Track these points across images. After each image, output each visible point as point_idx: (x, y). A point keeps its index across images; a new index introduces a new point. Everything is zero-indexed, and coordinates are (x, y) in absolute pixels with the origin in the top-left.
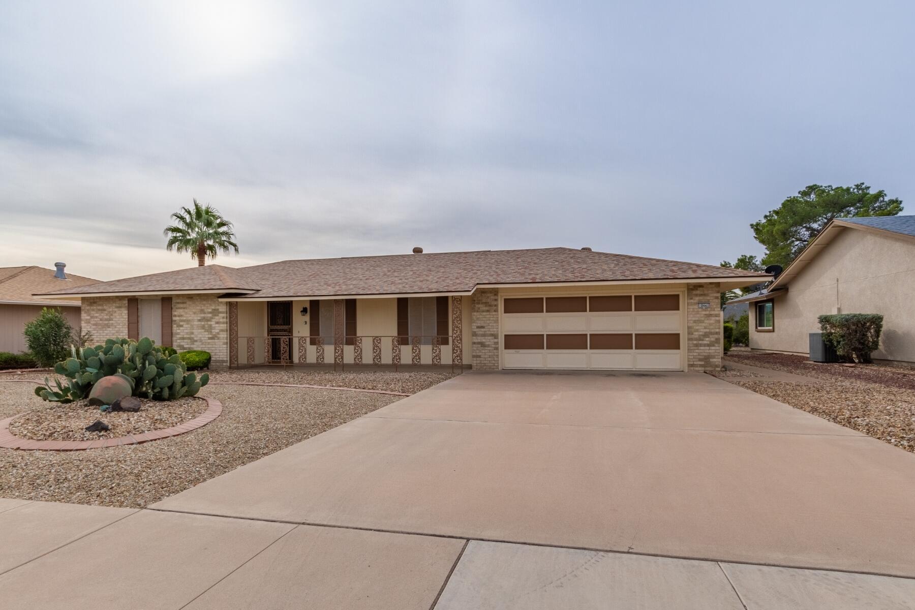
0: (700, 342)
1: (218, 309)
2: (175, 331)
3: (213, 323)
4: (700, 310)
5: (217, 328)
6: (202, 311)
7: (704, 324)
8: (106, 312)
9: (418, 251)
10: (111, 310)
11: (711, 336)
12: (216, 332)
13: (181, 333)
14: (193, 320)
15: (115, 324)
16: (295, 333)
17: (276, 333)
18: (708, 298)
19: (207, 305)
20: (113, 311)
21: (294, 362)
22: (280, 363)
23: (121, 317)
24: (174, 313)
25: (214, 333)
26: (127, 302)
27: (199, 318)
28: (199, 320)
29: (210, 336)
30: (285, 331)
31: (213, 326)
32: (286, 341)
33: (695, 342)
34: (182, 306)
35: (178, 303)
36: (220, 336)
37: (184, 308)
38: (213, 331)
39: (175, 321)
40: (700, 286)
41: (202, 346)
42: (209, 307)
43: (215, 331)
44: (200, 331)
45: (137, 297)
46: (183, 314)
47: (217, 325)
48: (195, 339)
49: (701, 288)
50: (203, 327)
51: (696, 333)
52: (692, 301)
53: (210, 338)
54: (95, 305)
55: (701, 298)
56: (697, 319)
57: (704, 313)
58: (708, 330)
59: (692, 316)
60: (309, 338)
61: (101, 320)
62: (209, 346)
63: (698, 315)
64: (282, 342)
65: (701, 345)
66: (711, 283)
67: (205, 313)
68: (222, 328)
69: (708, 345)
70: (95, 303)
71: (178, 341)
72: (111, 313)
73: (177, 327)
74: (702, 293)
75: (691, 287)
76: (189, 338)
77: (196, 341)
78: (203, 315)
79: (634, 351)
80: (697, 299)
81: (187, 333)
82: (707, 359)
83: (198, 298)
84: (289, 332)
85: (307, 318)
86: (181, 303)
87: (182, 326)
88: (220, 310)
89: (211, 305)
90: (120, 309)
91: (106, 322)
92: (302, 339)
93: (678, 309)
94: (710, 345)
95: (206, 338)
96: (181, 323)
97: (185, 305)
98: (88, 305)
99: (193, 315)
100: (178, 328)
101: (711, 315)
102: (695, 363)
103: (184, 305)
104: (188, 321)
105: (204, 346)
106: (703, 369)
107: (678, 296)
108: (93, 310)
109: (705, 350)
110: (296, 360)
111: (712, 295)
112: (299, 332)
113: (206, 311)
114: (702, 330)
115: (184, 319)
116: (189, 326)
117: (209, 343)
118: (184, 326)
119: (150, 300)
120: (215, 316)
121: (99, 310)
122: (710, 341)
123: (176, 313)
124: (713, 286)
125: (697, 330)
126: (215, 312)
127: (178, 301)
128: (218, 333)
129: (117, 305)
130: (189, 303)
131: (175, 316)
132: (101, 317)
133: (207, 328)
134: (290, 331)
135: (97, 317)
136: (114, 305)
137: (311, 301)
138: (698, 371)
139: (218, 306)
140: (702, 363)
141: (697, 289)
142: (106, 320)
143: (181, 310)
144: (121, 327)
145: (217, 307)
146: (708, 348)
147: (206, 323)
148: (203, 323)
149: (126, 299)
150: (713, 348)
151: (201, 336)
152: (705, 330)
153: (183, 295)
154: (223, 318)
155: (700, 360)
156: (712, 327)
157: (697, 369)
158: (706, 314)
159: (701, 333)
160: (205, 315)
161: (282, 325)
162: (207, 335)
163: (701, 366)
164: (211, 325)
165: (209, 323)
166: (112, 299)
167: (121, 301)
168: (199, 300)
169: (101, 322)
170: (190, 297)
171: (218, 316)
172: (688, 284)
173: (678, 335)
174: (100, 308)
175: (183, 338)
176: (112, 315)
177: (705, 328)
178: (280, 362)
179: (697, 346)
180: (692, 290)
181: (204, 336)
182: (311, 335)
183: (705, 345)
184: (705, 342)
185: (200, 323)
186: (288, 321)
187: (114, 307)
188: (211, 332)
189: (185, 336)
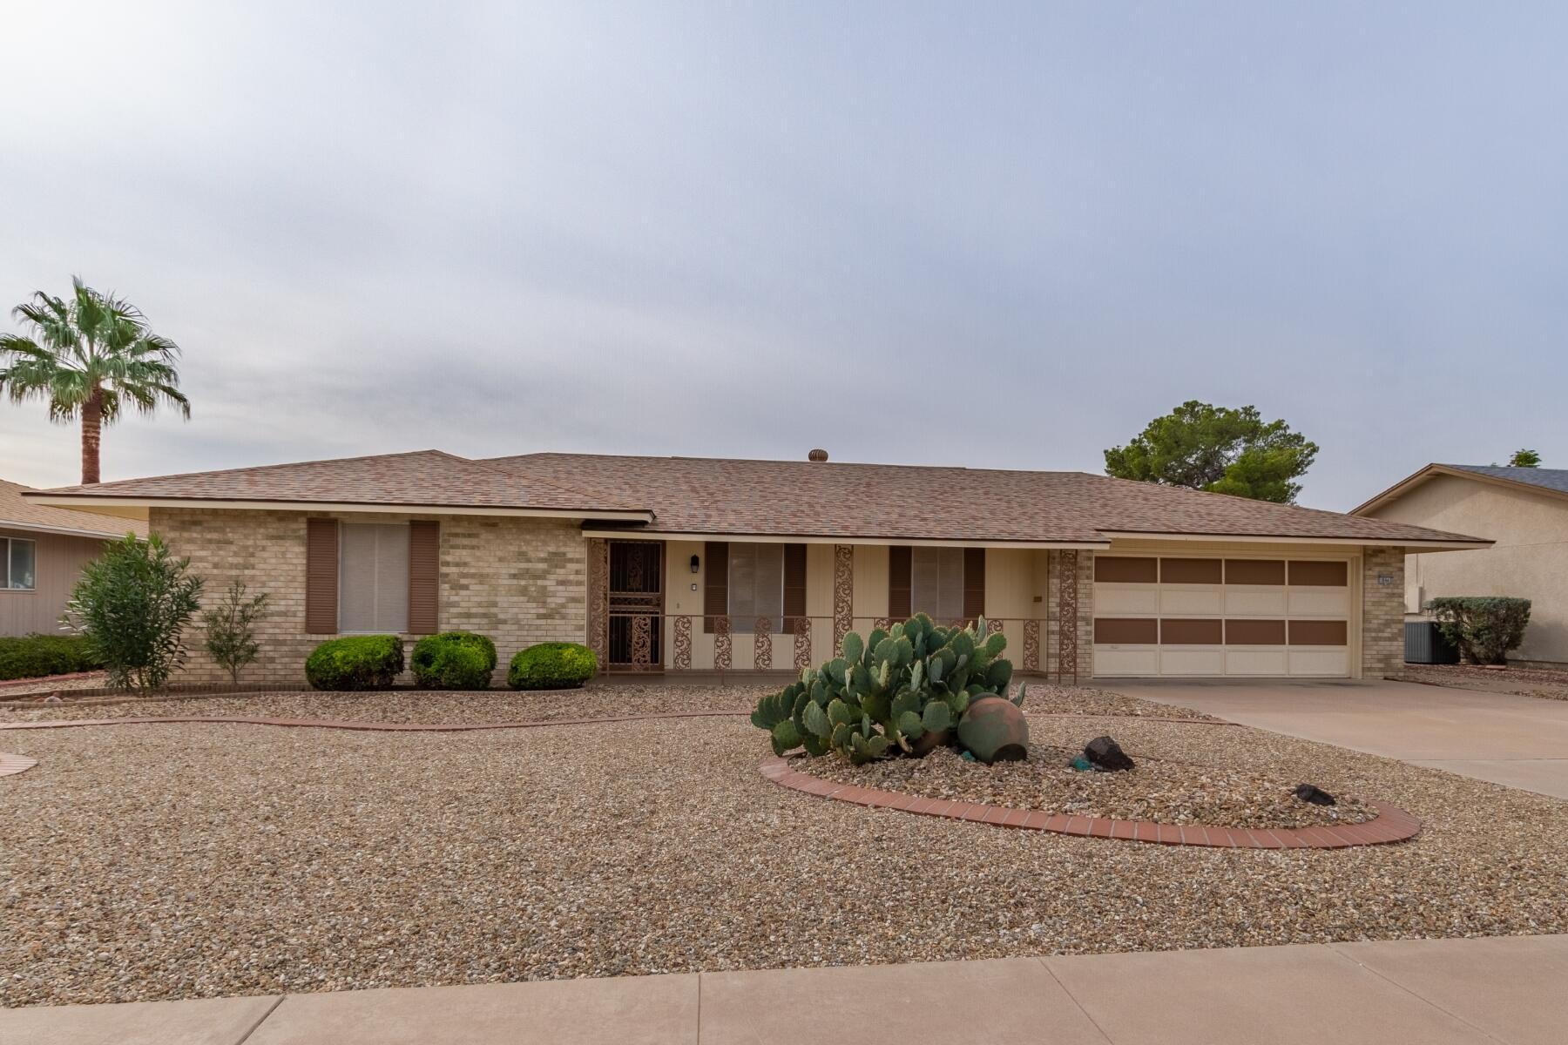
0: (1380, 635)
1: (564, 554)
2: (445, 599)
3: (550, 583)
4: (1381, 586)
5: (559, 596)
6: (522, 556)
7: (1385, 608)
8: (234, 548)
9: (818, 456)
10: (250, 543)
11: (1393, 626)
12: (556, 604)
13: (463, 604)
14: (496, 575)
15: (264, 578)
16: (670, 608)
17: (623, 607)
18: (1391, 569)
19: (534, 543)
20: (256, 546)
21: (666, 668)
22: (631, 670)
23: (282, 561)
24: (443, 558)
25: (553, 606)
26: (304, 526)
27: (513, 572)
28: (514, 576)
29: (542, 611)
30: (647, 602)
31: (552, 589)
32: (646, 625)
33: (1373, 635)
34: (466, 541)
35: (456, 535)
36: (568, 611)
37: (473, 548)
38: (549, 600)
39: (447, 575)
40: (1379, 551)
41: (519, 633)
42: (539, 549)
43: (553, 602)
44: (515, 599)
45: (332, 516)
46: (468, 559)
47: (561, 588)
48: (501, 616)
49: (1383, 555)
50: (524, 591)
51: (1376, 621)
52: (1370, 573)
53: (539, 617)
54: (199, 528)
55: (1382, 569)
56: (1376, 600)
57: (1385, 591)
58: (1389, 617)
59: (1370, 595)
60: (702, 619)
61: (216, 566)
62: (539, 633)
63: (1378, 595)
64: (635, 626)
65: (1381, 639)
66: (1395, 548)
67: (529, 561)
68: (572, 595)
69: (1390, 639)
70: (195, 523)
71: (454, 621)
72: (251, 550)
73: (452, 588)
74: (1383, 561)
75: (1370, 552)
76: (485, 615)
77: (505, 622)
78: (524, 565)
79: (1287, 647)
80: (1377, 570)
81: (480, 605)
82: (1387, 659)
83: (511, 526)
84: (658, 605)
85: (699, 578)
86: (464, 536)
87: (466, 587)
88: (569, 556)
89: (545, 543)
90: (281, 542)
91: (234, 572)
92: (685, 620)
93: (1344, 584)
94: (1392, 639)
95: (529, 616)
96: (464, 581)
97: (476, 540)
98: (173, 529)
99: (497, 565)
100: (454, 592)
101: (1394, 594)
102: (1373, 666)
103: (474, 542)
104: (482, 578)
105: (525, 633)
106: (1382, 674)
107: (1345, 564)
108: (190, 541)
109: (1386, 647)
110: (669, 663)
111: (1394, 565)
112: (678, 606)
113: (532, 554)
114: (1382, 617)
115: (473, 571)
116: (486, 587)
117: (538, 628)
118: (471, 587)
119: (374, 525)
120: (556, 567)
121: (210, 541)
122: (1392, 634)
123: (449, 558)
124: (1397, 551)
125: (1377, 617)
126: (557, 560)
127: (458, 530)
128: (563, 606)
129: (271, 531)
130: (485, 535)
131: (447, 564)
132: (216, 559)
133: (535, 594)
134: (660, 603)
135: (201, 559)
136: (262, 530)
137: (708, 544)
138: (1376, 678)
139: (565, 545)
140: (1381, 665)
141: (1377, 556)
142: (236, 566)
143: (464, 552)
144: (280, 584)
145: (562, 549)
146: (1388, 643)
147: (531, 582)
148: (523, 583)
149: (303, 519)
150: (1395, 643)
151: (515, 610)
152: (1387, 617)
153: (470, 518)
154: (577, 572)
155: (1379, 661)
156: (1394, 613)
157: (1375, 674)
158: (1387, 594)
159: (1380, 621)
160: (529, 565)
161: (637, 591)
162: (533, 609)
163: (1381, 670)
164: (545, 587)
165: (540, 582)
166: (254, 517)
167: (283, 524)
168: (514, 530)
169: (215, 571)
170: (490, 524)
171: (564, 567)
172: (1365, 547)
173: (1344, 623)
174: (215, 536)
175: (468, 616)
176: (252, 555)
177: (1386, 614)
178: (630, 668)
179: (1376, 641)
180: (1371, 556)
181: (525, 611)
182: (706, 612)
183: (1386, 639)
184: (1386, 635)
185: (515, 582)
186: (654, 582)
187: (260, 537)
188: (545, 602)
189: (474, 610)
